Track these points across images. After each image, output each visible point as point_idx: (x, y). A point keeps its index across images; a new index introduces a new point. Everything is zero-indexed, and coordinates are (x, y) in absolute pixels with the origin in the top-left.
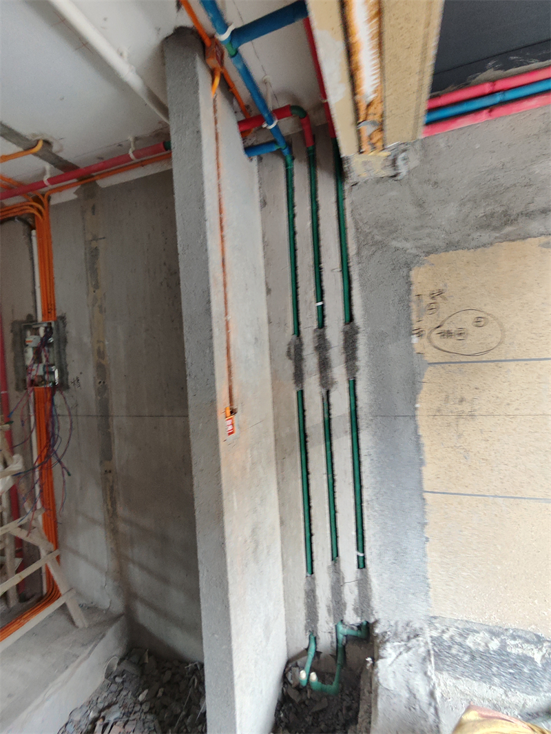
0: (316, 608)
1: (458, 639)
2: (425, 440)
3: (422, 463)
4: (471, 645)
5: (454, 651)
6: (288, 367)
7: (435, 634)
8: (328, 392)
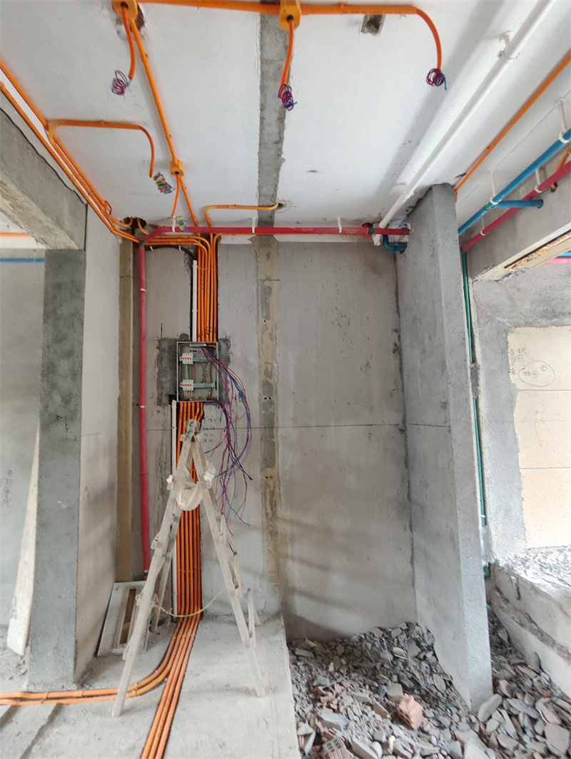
2: (519, 437)
3: (518, 450)
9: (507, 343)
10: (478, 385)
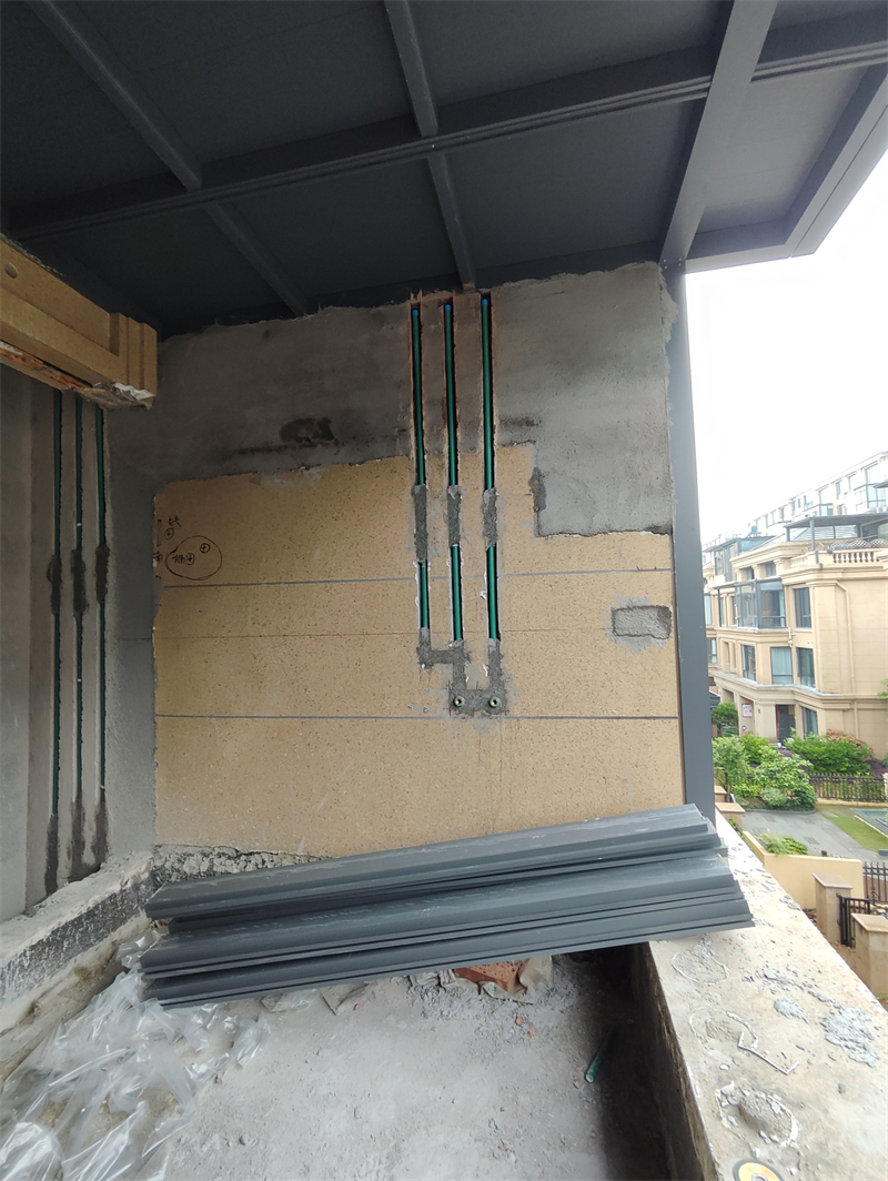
0: (57, 852)
1: (177, 866)
2: (157, 664)
3: (154, 686)
4: (187, 870)
5: (173, 879)
6: (48, 587)
7: (159, 863)
8: (81, 615)
9: (154, 509)
10: (105, 581)
